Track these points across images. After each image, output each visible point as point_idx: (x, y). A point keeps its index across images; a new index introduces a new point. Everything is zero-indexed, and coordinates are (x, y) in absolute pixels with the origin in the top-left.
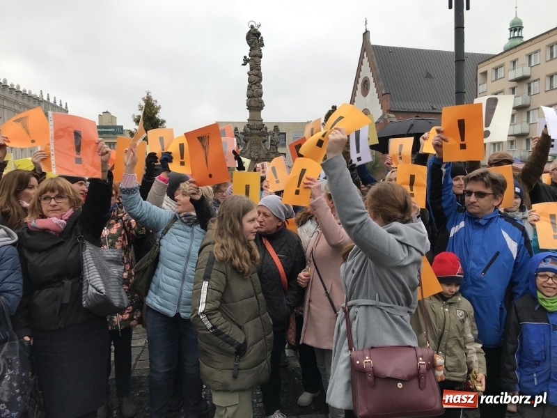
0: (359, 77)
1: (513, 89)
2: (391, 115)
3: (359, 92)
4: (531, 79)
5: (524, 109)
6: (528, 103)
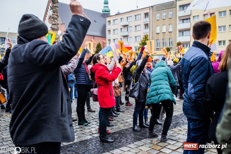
1: (121, 29)
3: (47, 21)
4: (129, 26)
5: (126, 36)
6: (128, 35)
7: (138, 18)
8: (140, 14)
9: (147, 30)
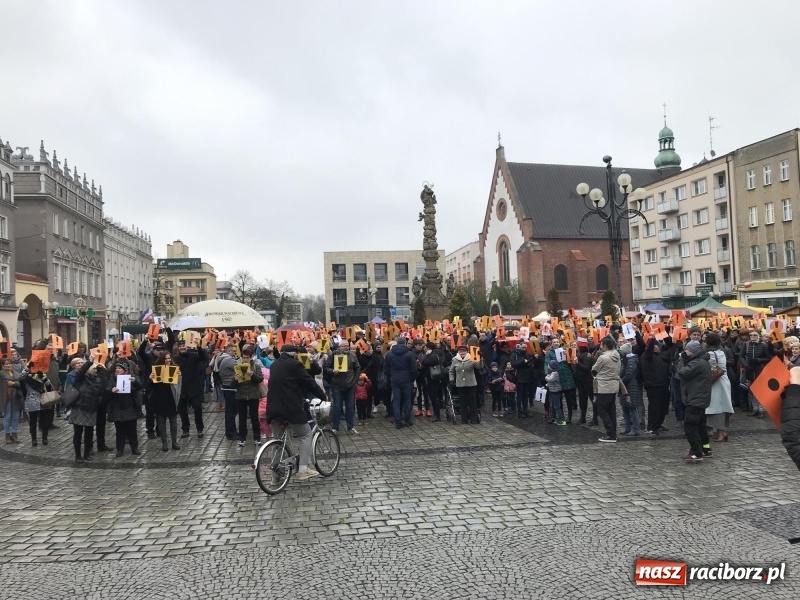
0: (493, 197)
1: (664, 221)
2: (534, 243)
3: (494, 215)
4: (680, 213)
5: (675, 242)
6: (678, 237)
7: (702, 188)
8: (705, 178)
9: (725, 222)
